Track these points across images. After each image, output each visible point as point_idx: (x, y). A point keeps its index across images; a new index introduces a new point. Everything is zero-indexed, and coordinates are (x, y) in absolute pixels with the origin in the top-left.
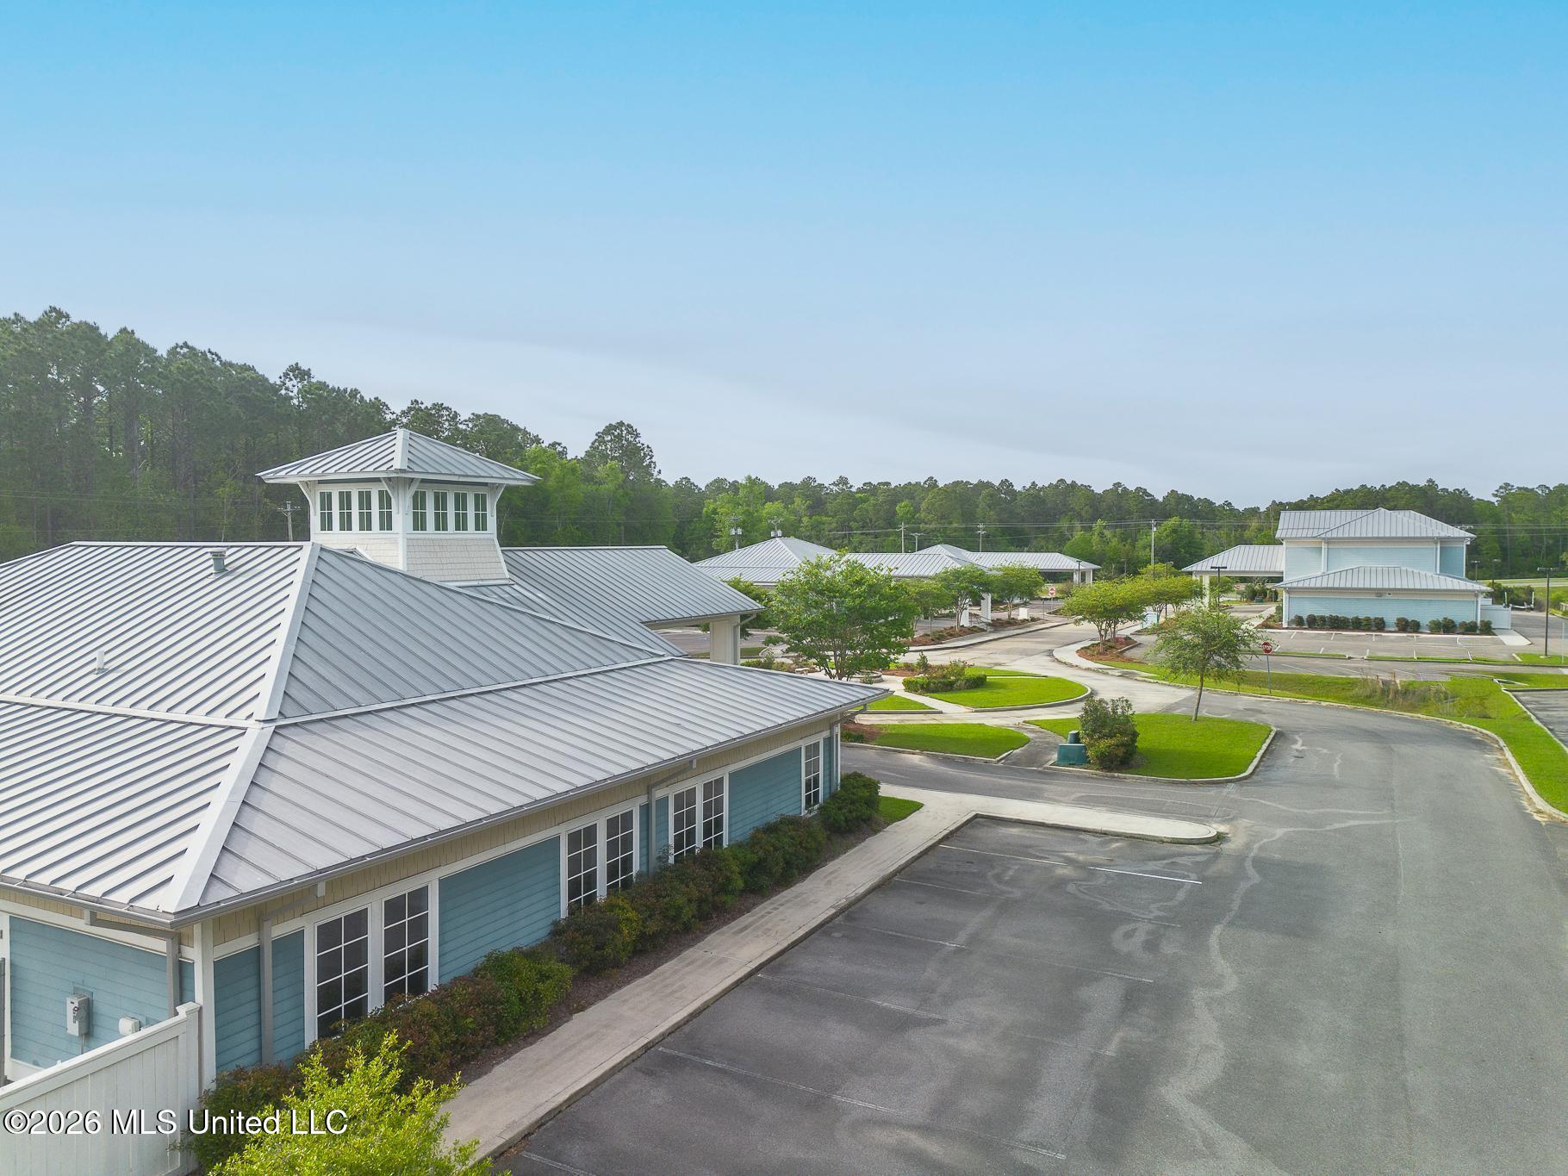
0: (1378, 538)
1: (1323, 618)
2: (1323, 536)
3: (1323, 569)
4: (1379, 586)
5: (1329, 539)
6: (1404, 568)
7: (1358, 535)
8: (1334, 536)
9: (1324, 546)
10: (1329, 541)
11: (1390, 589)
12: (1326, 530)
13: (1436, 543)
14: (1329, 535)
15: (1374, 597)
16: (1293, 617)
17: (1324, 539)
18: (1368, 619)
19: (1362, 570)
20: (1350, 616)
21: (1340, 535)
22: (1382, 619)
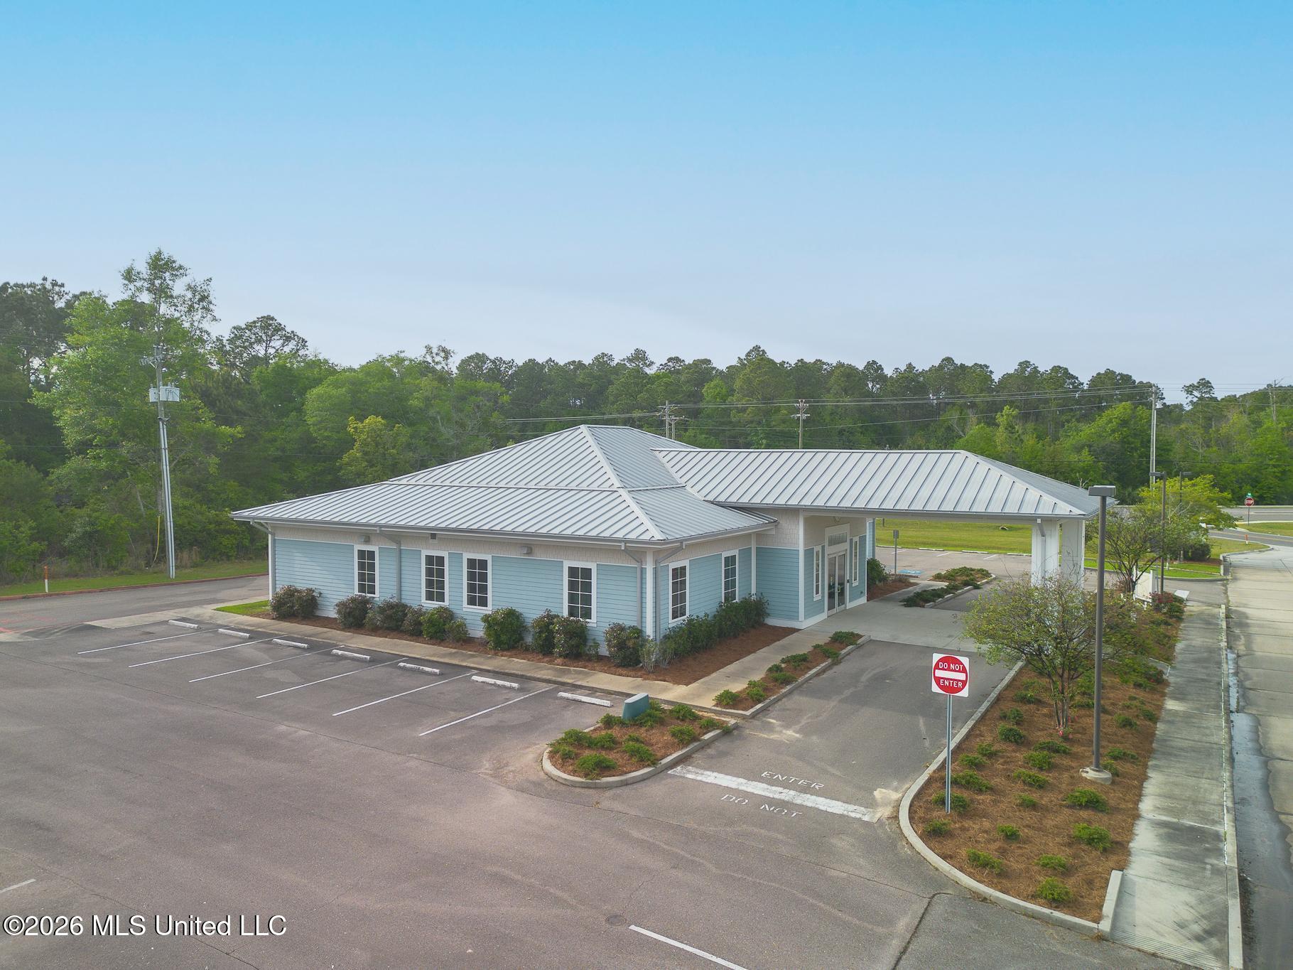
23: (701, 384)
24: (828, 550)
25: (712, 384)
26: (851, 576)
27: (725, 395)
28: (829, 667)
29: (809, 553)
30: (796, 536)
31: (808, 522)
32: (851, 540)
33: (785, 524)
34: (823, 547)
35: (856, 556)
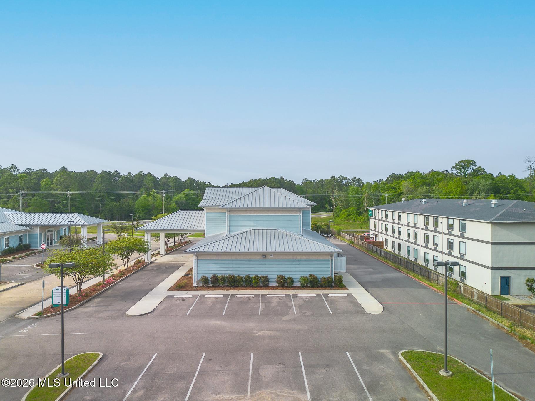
0: (263, 208)
1: (223, 279)
2: (226, 206)
3: (226, 231)
4: (264, 250)
5: (230, 208)
6: (280, 231)
7: (249, 206)
8: (234, 206)
9: (227, 214)
10: (230, 210)
11: (271, 252)
12: (229, 201)
13: (300, 212)
14: (230, 206)
15: (260, 258)
16: (200, 277)
17: (227, 209)
18: (256, 277)
19: (253, 232)
20: (244, 275)
21: (238, 206)
22: (267, 276)
23: (40, 180)
24: (47, 233)
25: (45, 180)
26: (54, 238)
27: (50, 184)
28: (39, 253)
29: (41, 235)
30: (37, 231)
31: (40, 228)
32: (55, 231)
33: (35, 228)
34: (45, 233)
35: (56, 234)
